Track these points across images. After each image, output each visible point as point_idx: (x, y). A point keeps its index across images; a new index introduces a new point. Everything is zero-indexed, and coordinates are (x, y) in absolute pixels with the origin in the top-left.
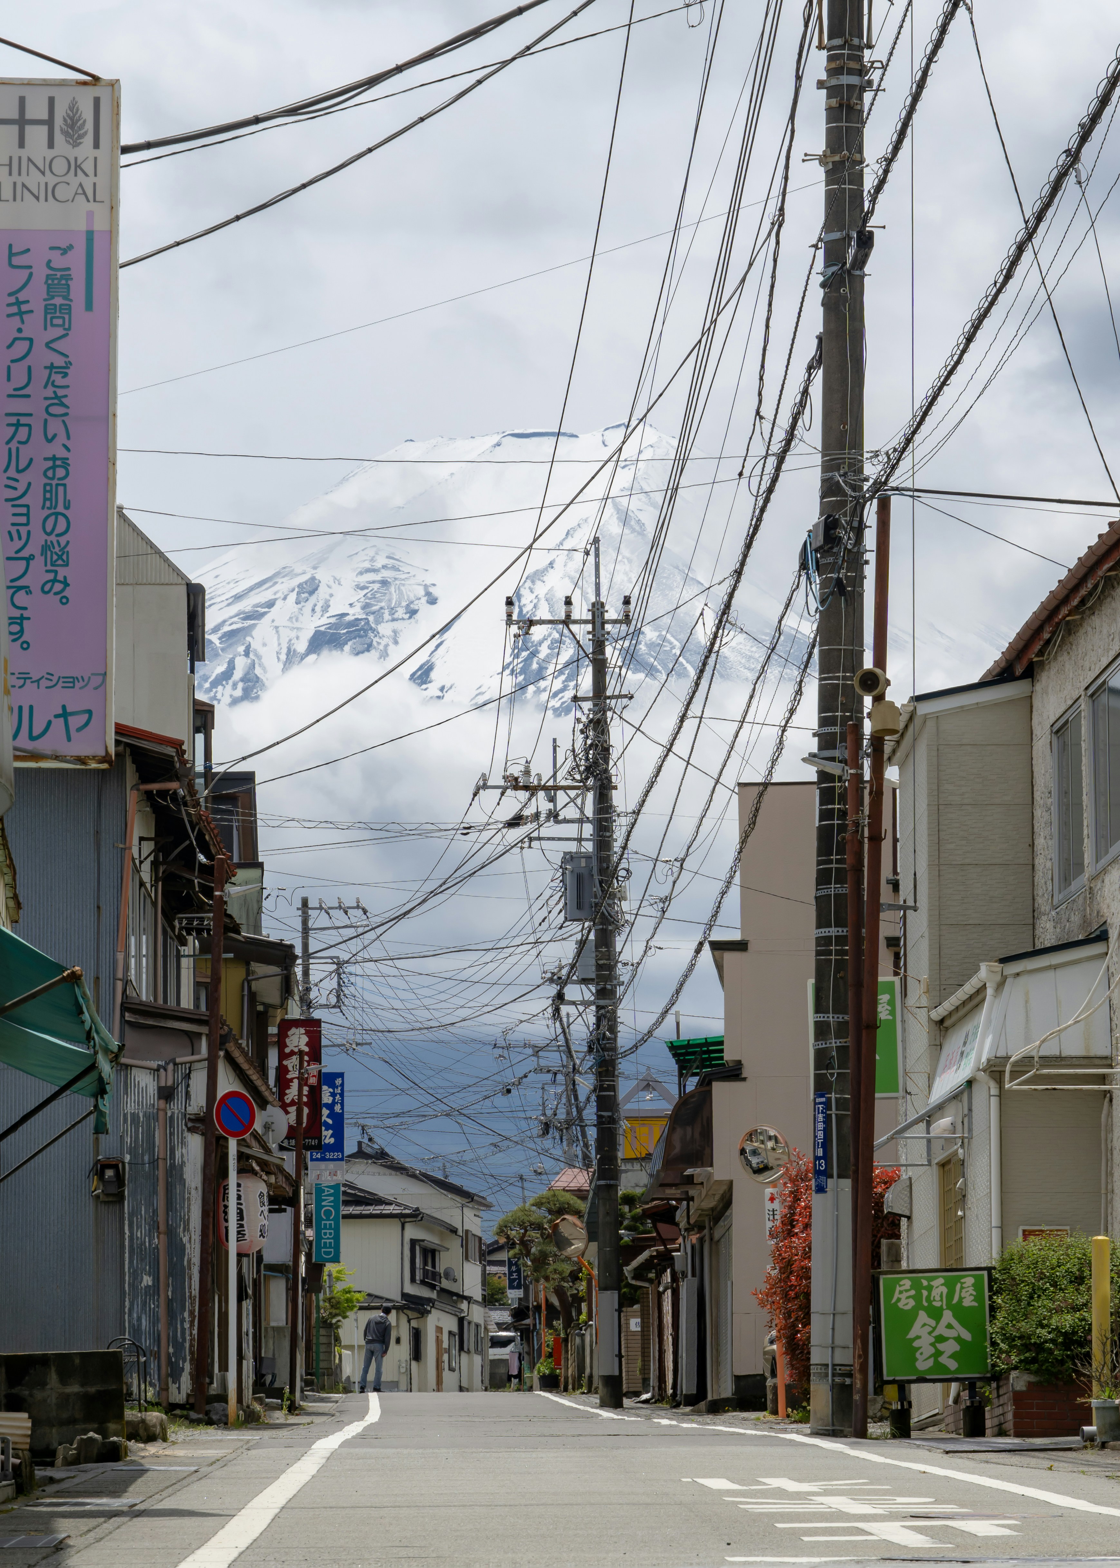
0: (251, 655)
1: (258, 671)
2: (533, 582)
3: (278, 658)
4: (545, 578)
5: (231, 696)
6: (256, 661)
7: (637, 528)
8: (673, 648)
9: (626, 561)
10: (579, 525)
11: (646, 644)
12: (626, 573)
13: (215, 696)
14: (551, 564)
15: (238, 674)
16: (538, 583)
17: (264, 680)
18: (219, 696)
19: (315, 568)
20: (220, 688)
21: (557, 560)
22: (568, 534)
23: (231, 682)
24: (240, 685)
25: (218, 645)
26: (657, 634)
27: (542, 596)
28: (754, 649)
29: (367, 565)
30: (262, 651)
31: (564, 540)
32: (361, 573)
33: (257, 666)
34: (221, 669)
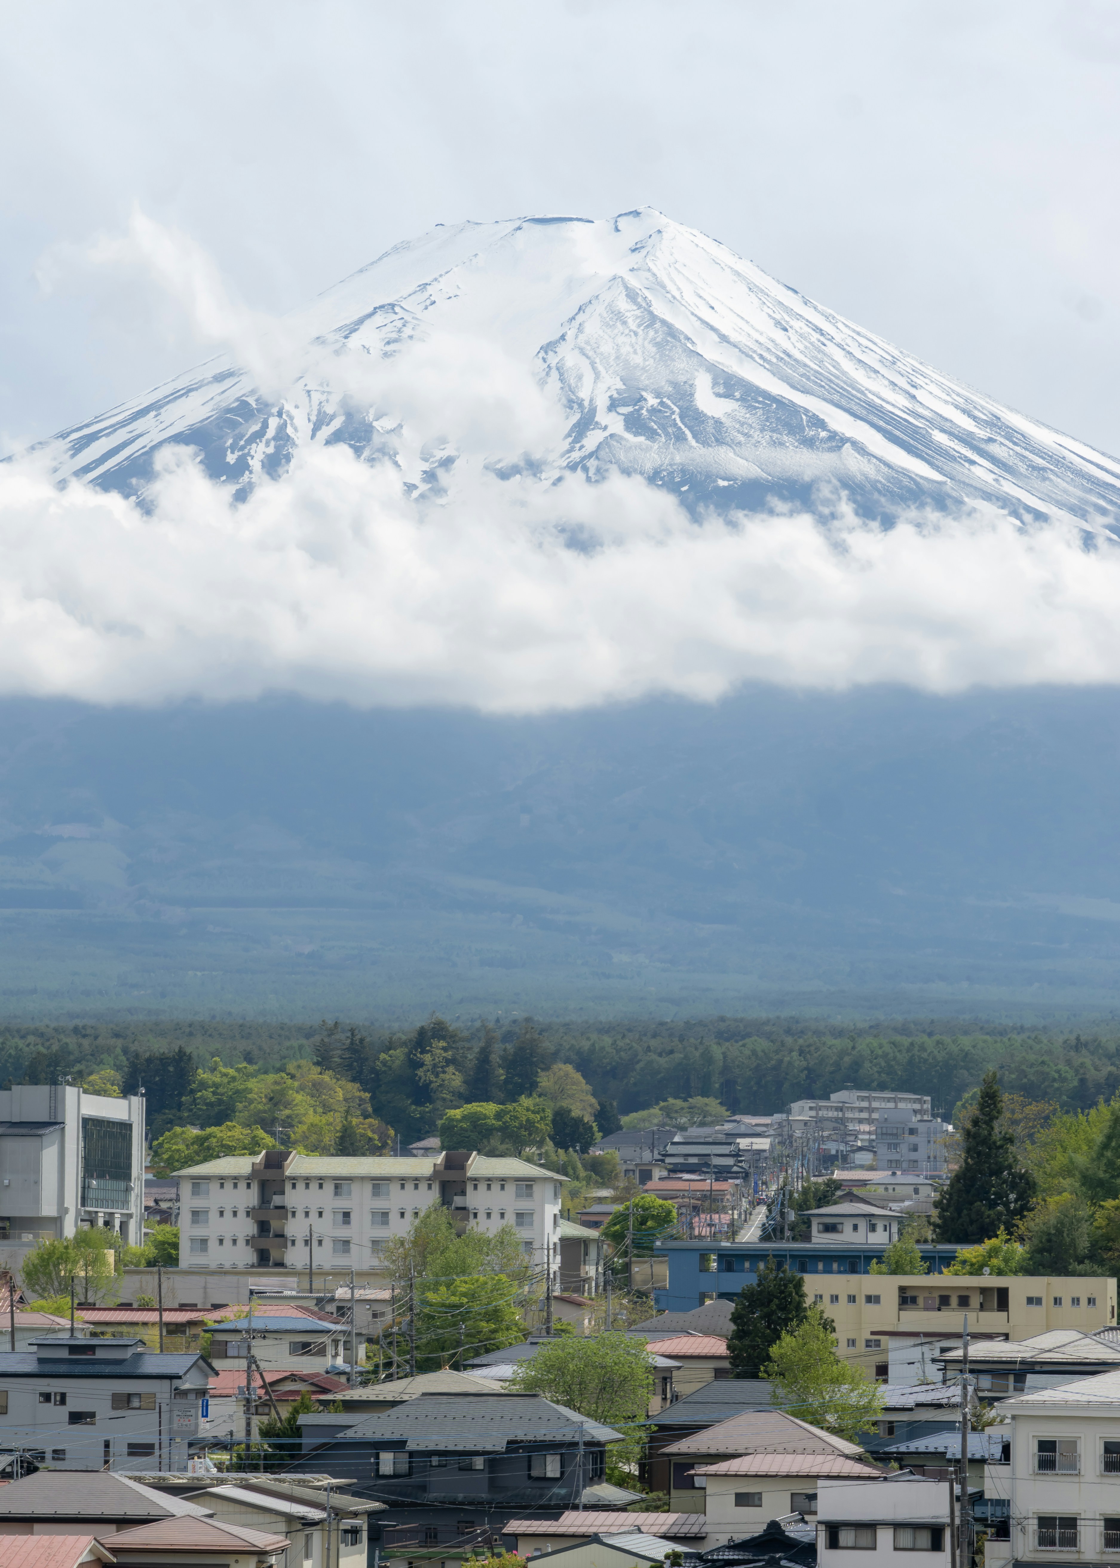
0: (284, 416)
1: (289, 430)
2: (546, 353)
3: (309, 420)
4: (557, 350)
5: (264, 453)
6: (288, 422)
7: (644, 304)
8: (673, 413)
9: (632, 334)
10: (590, 302)
11: (648, 410)
12: (632, 346)
13: (249, 452)
14: (563, 337)
15: (271, 432)
16: (550, 353)
17: (295, 439)
18: (252, 452)
19: (346, 337)
20: (254, 445)
21: (569, 332)
22: (580, 309)
23: (264, 440)
24: (272, 443)
25: (255, 406)
26: (659, 401)
27: (553, 365)
28: (748, 416)
29: (394, 335)
30: (294, 412)
31: (576, 314)
32: (388, 343)
33: (289, 426)
34: (256, 427)
